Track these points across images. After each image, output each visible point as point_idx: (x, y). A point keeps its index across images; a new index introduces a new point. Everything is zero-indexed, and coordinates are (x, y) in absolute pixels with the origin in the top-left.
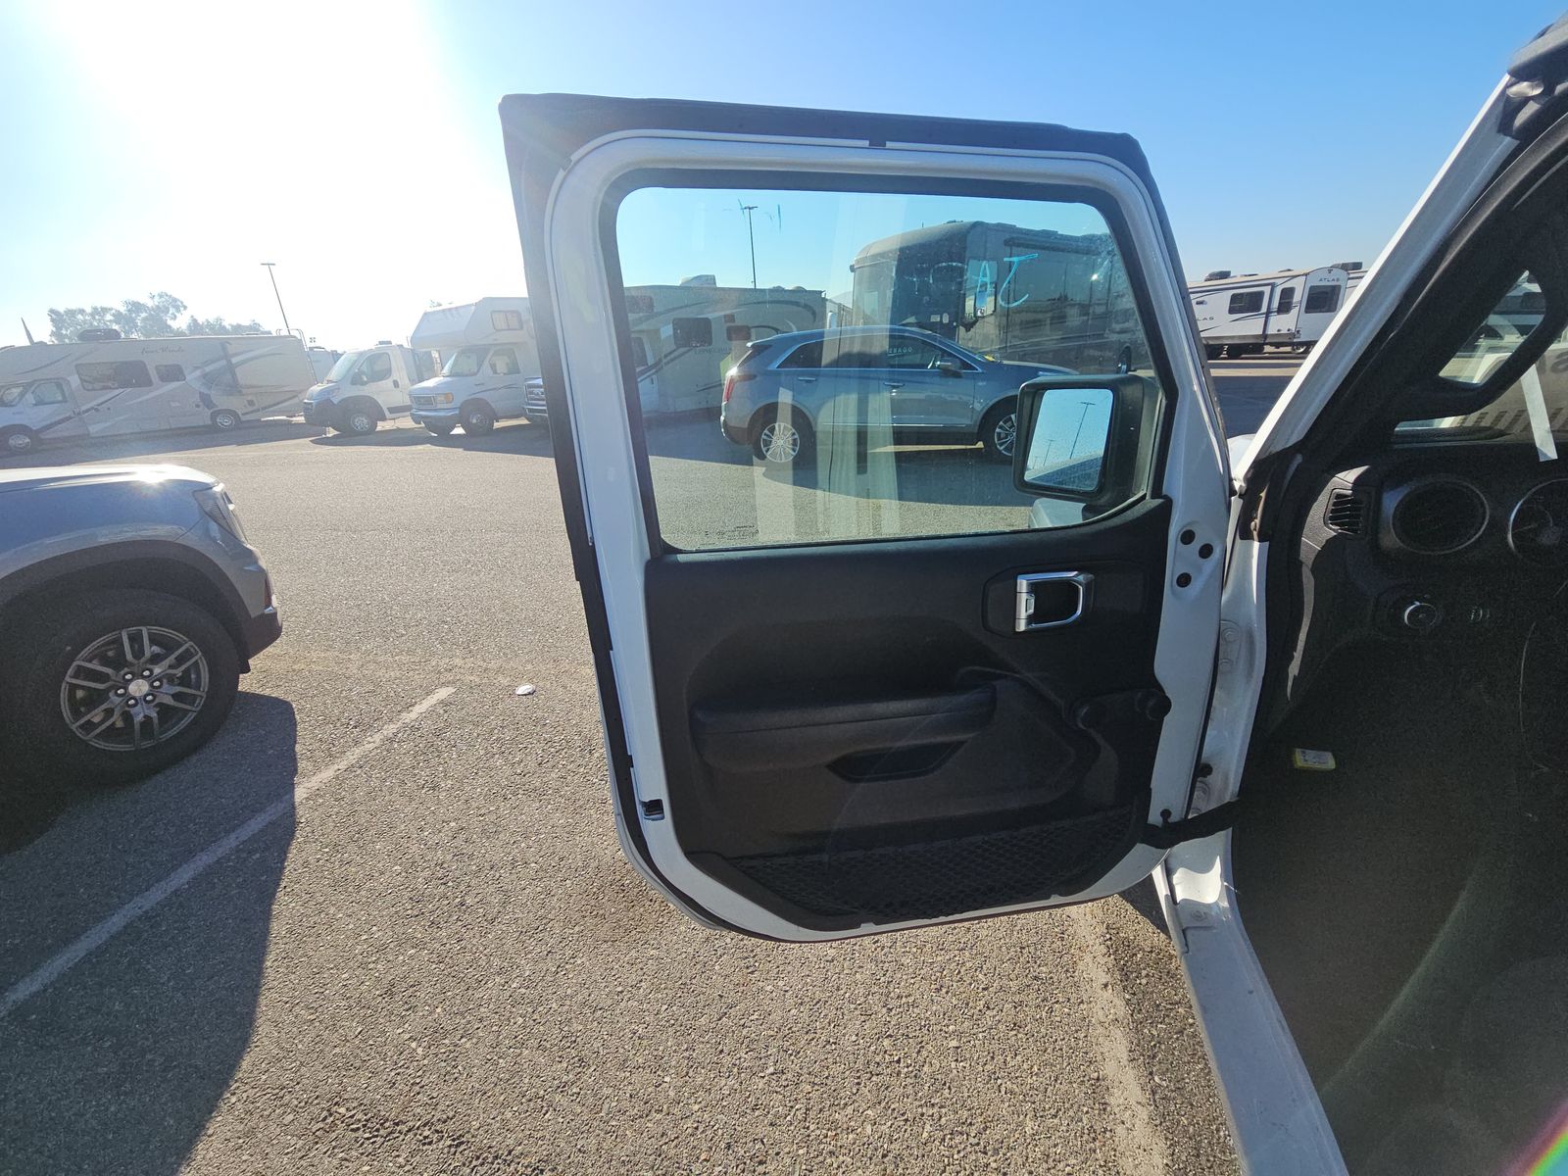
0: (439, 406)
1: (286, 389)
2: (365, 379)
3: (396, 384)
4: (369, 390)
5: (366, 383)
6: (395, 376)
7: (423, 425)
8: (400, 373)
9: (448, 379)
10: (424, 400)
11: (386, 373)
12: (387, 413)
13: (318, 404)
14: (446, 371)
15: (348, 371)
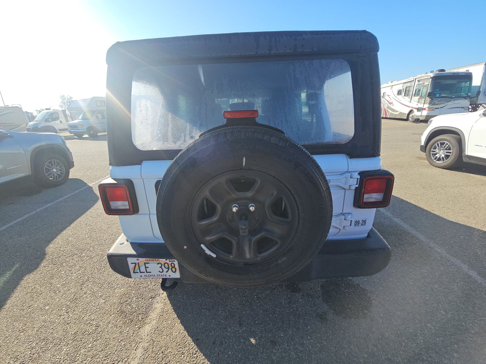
0: (79, 128)
1: (16, 124)
2: (50, 120)
3: (61, 122)
4: (52, 124)
5: (51, 122)
6: (61, 119)
7: (73, 134)
8: (62, 118)
9: (81, 120)
10: (74, 126)
11: (57, 118)
12: (58, 131)
13: (33, 128)
14: (80, 117)
15: (43, 118)
